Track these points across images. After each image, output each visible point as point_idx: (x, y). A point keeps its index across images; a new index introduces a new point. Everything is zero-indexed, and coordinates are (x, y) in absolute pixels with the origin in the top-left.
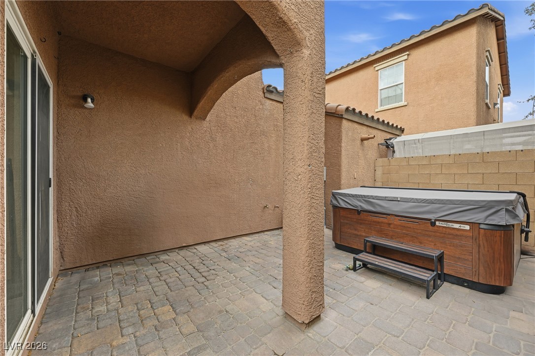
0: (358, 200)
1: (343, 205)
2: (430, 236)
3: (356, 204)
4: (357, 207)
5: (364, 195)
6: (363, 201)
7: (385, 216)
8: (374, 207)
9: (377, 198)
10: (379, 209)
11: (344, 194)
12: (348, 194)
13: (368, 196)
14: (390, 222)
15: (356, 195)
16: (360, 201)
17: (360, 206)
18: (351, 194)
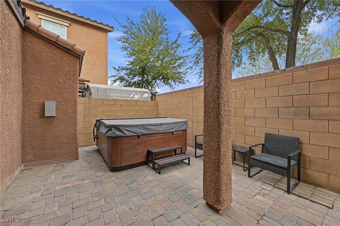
0: (138, 128)
1: (128, 134)
2: (171, 140)
3: (138, 131)
4: (139, 133)
5: (142, 125)
6: (142, 128)
7: (154, 135)
8: (149, 131)
9: (150, 125)
10: (152, 132)
11: (128, 125)
12: (131, 125)
13: (145, 124)
14: (156, 138)
15: (137, 125)
16: (140, 129)
17: (141, 132)
18: (133, 125)
